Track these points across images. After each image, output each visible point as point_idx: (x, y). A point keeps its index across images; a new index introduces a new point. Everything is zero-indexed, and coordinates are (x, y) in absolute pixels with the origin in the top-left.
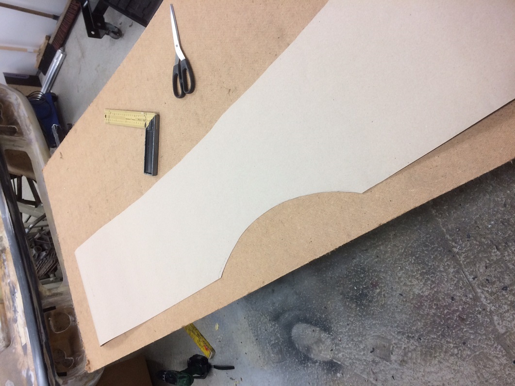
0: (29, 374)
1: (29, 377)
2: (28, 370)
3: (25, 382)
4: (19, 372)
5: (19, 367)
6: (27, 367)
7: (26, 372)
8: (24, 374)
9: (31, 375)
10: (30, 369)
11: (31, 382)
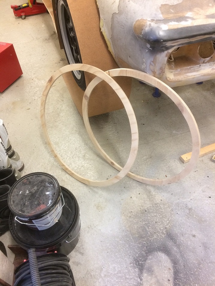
0: (188, 19)
1: (184, 18)
2: (193, 19)
3: (181, 14)
4: (190, 9)
5: (195, 9)
6: (195, 17)
7: (190, 16)
8: (189, 14)
9: (187, 21)
10: (194, 21)
11: (181, 21)
